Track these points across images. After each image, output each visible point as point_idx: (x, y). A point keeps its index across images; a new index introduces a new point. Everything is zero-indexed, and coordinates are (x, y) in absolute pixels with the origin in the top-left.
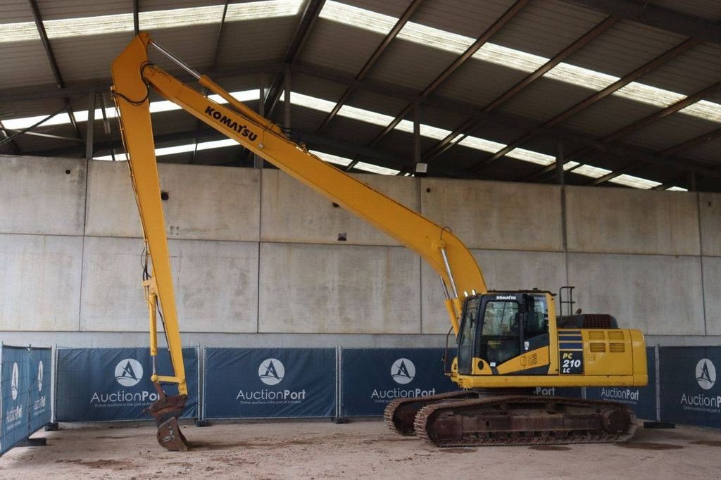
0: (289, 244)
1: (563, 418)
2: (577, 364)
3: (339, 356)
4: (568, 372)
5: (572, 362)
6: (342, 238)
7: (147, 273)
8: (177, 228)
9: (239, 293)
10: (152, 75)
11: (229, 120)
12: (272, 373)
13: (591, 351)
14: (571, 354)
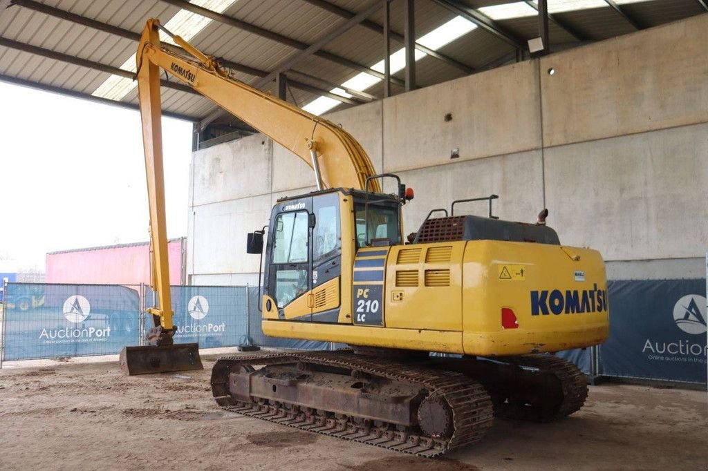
2: (373, 306)
4: (363, 320)
5: (368, 303)
6: (455, 156)
10: (147, 52)
11: (182, 69)
13: (397, 285)
14: (367, 290)
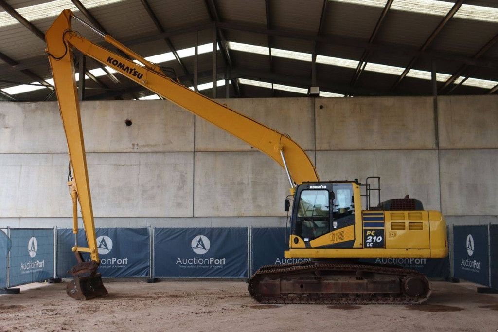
0: (215, 152)
1: (367, 283)
2: (379, 239)
3: (250, 233)
4: (371, 246)
5: (375, 238)
7: (71, 176)
8: (137, 145)
9: (180, 189)
10: (71, 38)
11: (124, 66)
12: (201, 246)
13: (392, 229)
14: (374, 232)
